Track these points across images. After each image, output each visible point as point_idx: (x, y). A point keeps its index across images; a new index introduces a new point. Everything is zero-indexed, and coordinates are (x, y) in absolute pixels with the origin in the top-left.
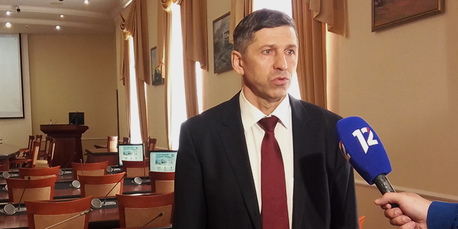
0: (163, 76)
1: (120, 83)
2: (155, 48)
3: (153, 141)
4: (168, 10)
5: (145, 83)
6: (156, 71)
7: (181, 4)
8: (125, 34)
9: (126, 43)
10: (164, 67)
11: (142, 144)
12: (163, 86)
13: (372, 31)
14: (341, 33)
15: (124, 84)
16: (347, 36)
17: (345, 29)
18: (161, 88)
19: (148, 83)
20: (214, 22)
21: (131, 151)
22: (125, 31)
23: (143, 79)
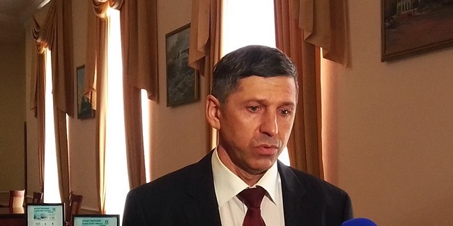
0: (95, 107)
1: (30, 114)
2: (83, 67)
3: (78, 199)
4: (103, 16)
5: (67, 115)
6: (83, 98)
7: (120, 10)
8: (39, 46)
9: (41, 58)
10: (95, 94)
11: (62, 204)
12: (94, 121)
13: (383, 61)
14: (341, 62)
15: (36, 116)
16: (349, 65)
17: (346, 55)
18: (90, 123)
19: (71, 115)
20: (168, 36)
21: (46, 213)
22: (39, 41)
23: (64, 109)
